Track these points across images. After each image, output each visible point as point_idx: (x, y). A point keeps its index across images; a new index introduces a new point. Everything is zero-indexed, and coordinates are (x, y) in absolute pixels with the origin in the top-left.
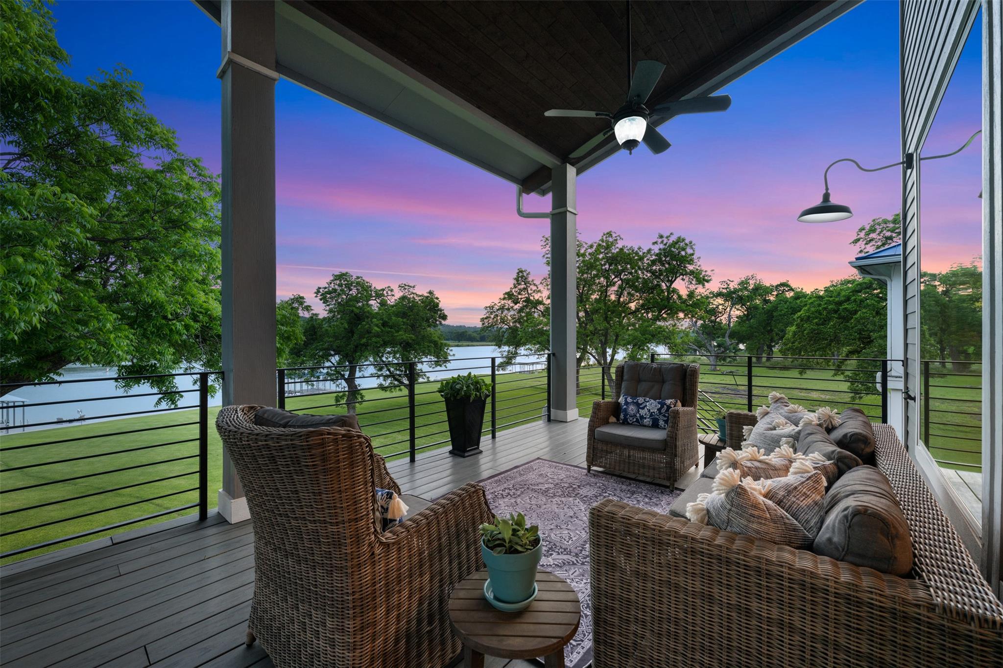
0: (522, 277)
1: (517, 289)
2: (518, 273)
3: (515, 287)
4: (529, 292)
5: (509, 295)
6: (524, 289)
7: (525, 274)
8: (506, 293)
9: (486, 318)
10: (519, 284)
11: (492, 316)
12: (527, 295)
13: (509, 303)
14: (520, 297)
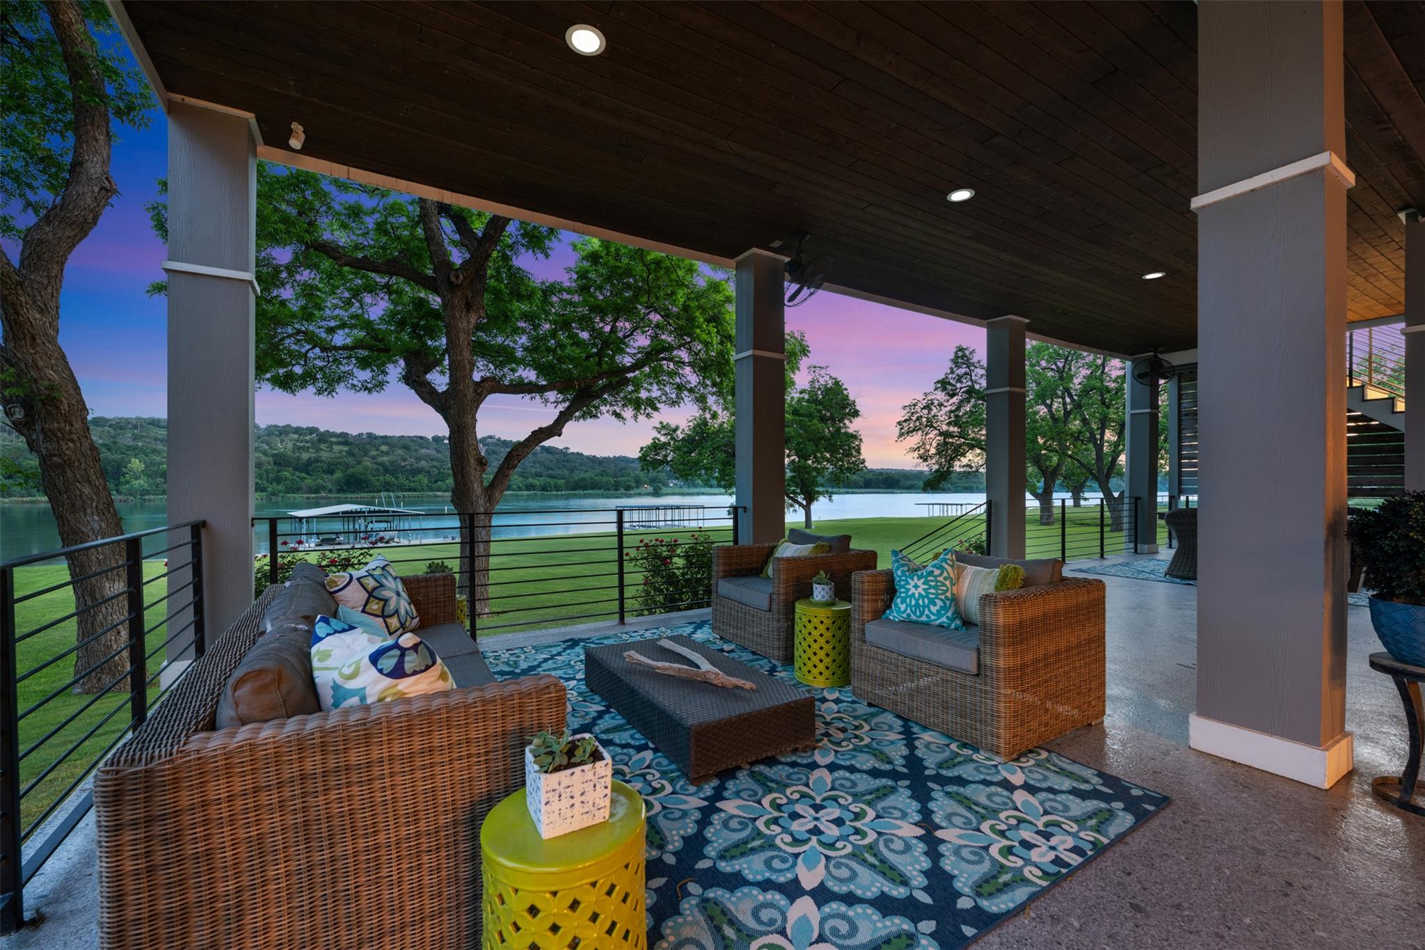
0: (962, 357)
1: (954, 376)
2: (956, 353)
3: (952, 372)
4: (973, 378)
5: (943, 384)
6: (966, 374)
7: (967, 353)
8: (938, 382)
9: (905, 421)
10: (959, 367)
11: (914, 418)
12: (970, 383)
13: (940, 396)
14: (959, 385)
